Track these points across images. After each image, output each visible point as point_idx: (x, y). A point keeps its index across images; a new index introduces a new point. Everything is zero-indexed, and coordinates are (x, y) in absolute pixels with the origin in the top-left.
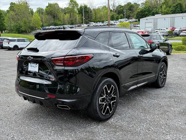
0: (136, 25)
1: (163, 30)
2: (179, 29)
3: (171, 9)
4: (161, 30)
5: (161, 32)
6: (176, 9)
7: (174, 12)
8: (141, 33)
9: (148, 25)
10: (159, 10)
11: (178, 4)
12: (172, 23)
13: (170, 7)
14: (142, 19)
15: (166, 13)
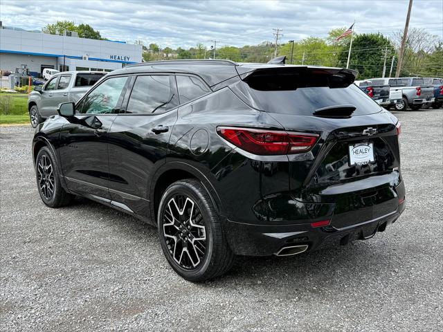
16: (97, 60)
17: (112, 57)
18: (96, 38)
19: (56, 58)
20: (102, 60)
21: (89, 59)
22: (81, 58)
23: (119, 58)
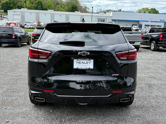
0: (3, 16)
1: (31, 23)
2: (44, 24)
3: (34, 6)
4: (30, 23)
5: (31, 25)
6: (38, 6)
7: (36, 8)
8: (14, 24)
9: (16, 17)
10: (23, 4)
11: (39, 2)
12: (37, 18)
13: (32, 3)
14: (9, 10)
15: (30, 8)
16: (154, 22)
17: (160, 20)
18: (157, 13)
19: (138, 21)
20: (156, 22)
21: (151, 22)
22: (148, 21)
23: (164, 21)
